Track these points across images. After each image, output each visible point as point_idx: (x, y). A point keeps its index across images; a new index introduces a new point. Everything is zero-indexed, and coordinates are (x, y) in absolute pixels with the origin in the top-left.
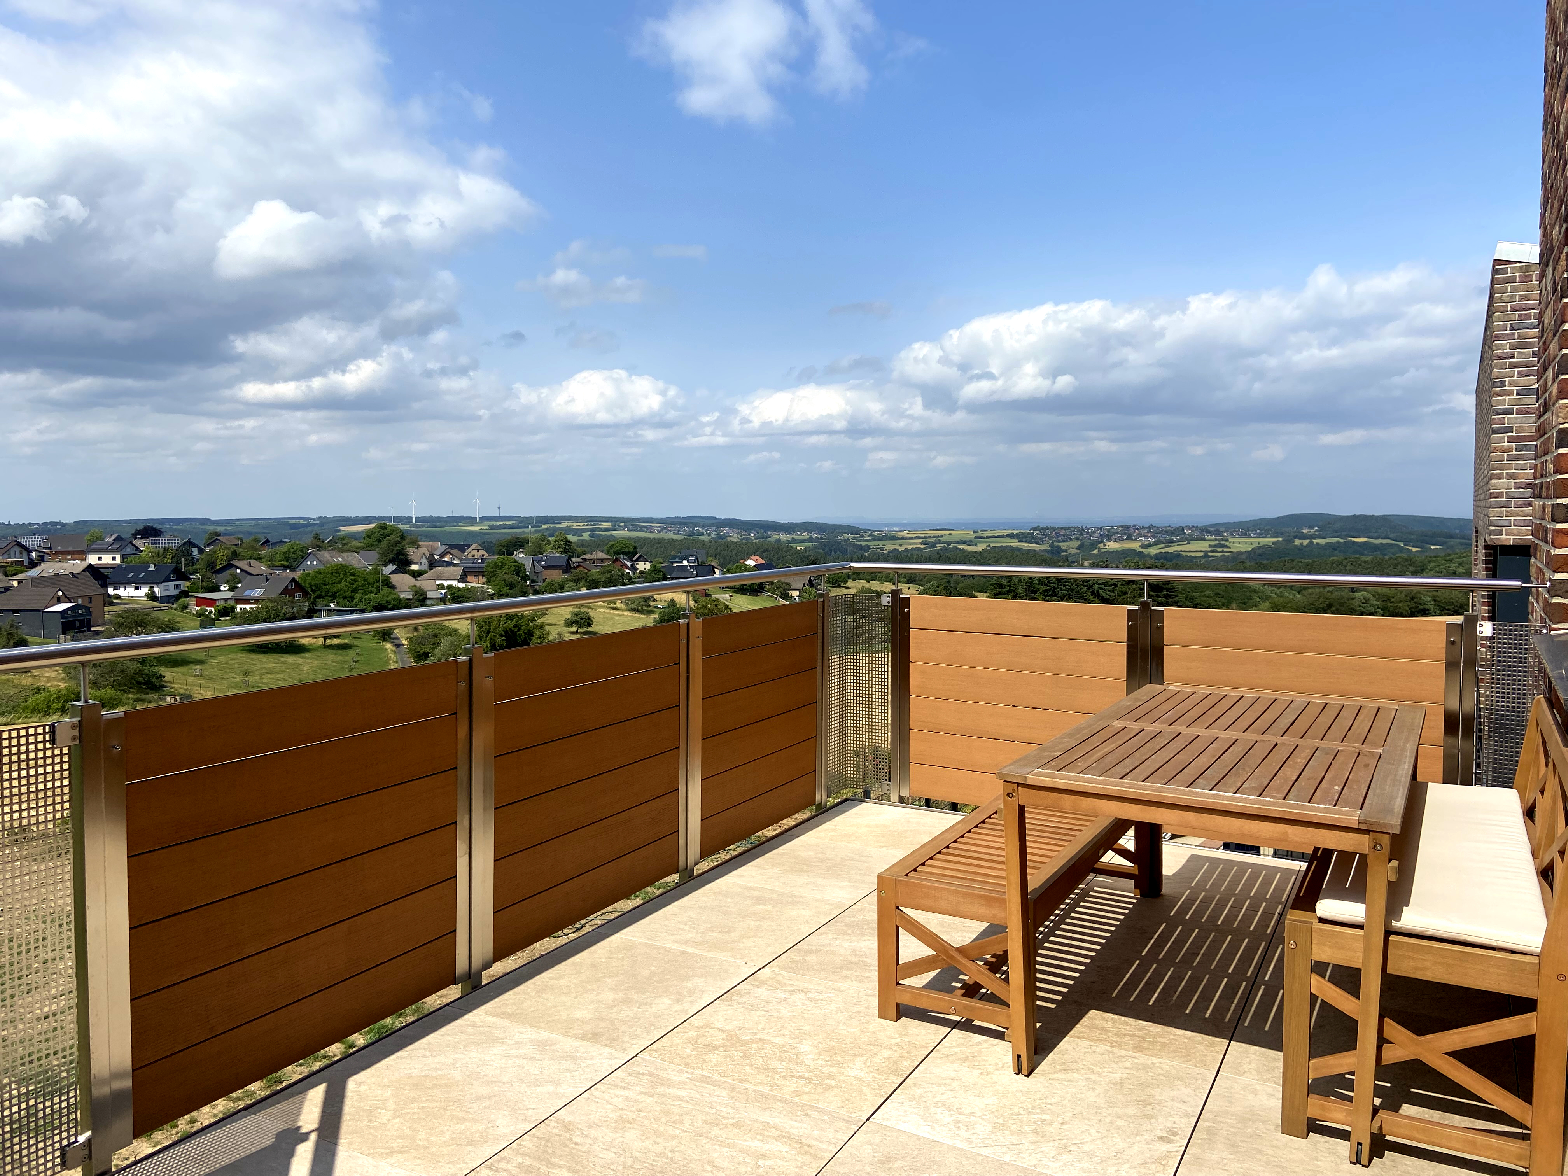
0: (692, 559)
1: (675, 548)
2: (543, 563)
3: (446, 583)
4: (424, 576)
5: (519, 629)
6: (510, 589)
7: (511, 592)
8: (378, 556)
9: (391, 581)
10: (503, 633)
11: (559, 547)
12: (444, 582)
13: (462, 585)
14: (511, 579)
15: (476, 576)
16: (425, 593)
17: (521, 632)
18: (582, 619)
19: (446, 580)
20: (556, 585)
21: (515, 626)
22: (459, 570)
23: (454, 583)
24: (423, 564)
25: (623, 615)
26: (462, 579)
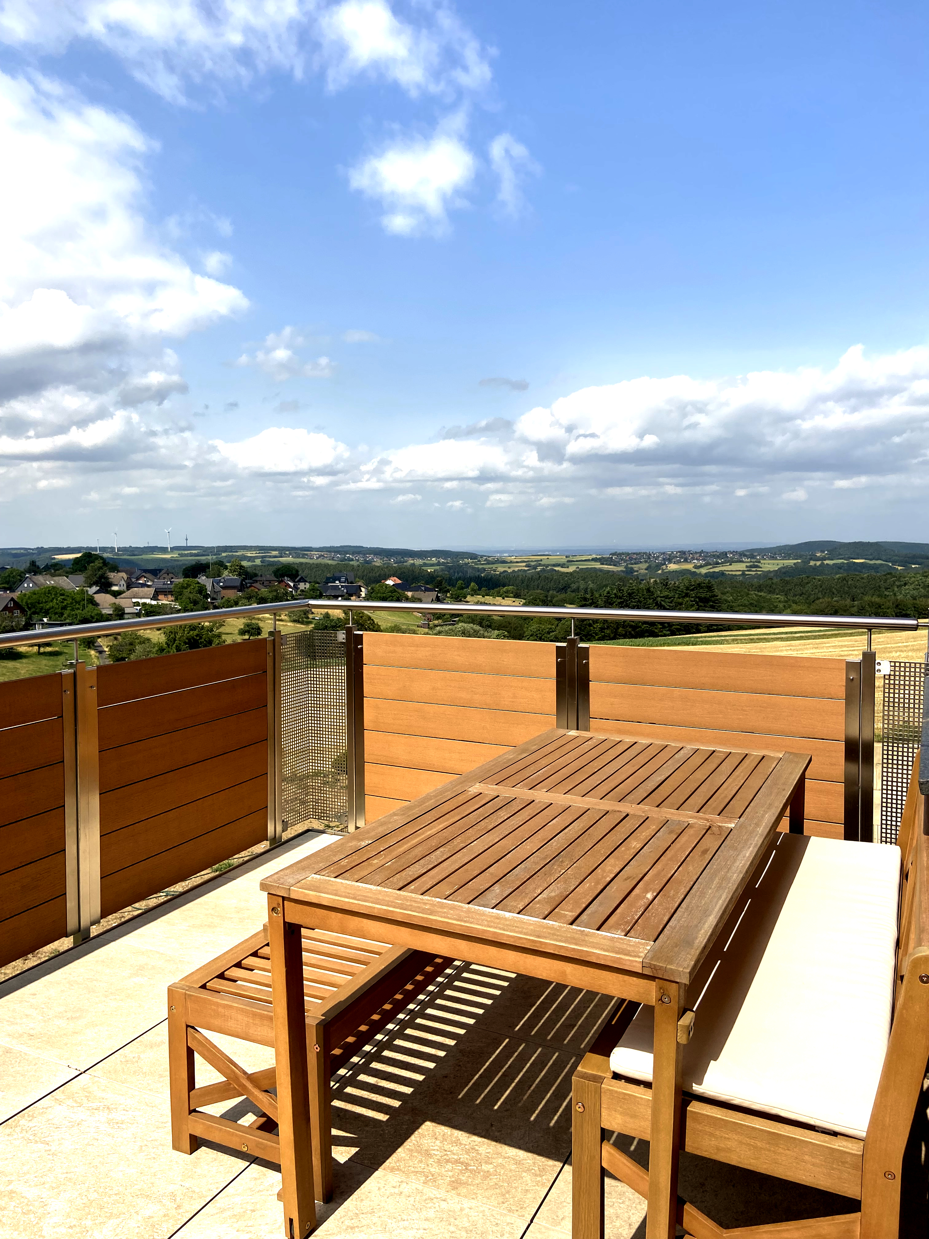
0: (343, 579)
1: (330, 571)
2: (221, 584)
3: (141, 601)
4: (122, 596)
5: (201, 638)
6: (194, 605)
7: (195, 607)
8: (84, 579)
9: (95, 599)
10: (187, 641)
11: (235, 571)
12: (139, 600)
13: (154, 603)
14: (195, 598)
15: (166, 595)
16: (123, 609)
17: (203, 640)
18: (253, 629)
19: (141, 598)
20: (232, 601)
21: (197, 635)
22: (152, 591)
23: (148, 601)
24: (122, 585)
25: (286, 625)
26: (155, 598)
